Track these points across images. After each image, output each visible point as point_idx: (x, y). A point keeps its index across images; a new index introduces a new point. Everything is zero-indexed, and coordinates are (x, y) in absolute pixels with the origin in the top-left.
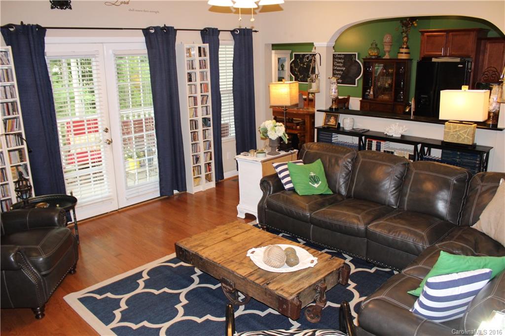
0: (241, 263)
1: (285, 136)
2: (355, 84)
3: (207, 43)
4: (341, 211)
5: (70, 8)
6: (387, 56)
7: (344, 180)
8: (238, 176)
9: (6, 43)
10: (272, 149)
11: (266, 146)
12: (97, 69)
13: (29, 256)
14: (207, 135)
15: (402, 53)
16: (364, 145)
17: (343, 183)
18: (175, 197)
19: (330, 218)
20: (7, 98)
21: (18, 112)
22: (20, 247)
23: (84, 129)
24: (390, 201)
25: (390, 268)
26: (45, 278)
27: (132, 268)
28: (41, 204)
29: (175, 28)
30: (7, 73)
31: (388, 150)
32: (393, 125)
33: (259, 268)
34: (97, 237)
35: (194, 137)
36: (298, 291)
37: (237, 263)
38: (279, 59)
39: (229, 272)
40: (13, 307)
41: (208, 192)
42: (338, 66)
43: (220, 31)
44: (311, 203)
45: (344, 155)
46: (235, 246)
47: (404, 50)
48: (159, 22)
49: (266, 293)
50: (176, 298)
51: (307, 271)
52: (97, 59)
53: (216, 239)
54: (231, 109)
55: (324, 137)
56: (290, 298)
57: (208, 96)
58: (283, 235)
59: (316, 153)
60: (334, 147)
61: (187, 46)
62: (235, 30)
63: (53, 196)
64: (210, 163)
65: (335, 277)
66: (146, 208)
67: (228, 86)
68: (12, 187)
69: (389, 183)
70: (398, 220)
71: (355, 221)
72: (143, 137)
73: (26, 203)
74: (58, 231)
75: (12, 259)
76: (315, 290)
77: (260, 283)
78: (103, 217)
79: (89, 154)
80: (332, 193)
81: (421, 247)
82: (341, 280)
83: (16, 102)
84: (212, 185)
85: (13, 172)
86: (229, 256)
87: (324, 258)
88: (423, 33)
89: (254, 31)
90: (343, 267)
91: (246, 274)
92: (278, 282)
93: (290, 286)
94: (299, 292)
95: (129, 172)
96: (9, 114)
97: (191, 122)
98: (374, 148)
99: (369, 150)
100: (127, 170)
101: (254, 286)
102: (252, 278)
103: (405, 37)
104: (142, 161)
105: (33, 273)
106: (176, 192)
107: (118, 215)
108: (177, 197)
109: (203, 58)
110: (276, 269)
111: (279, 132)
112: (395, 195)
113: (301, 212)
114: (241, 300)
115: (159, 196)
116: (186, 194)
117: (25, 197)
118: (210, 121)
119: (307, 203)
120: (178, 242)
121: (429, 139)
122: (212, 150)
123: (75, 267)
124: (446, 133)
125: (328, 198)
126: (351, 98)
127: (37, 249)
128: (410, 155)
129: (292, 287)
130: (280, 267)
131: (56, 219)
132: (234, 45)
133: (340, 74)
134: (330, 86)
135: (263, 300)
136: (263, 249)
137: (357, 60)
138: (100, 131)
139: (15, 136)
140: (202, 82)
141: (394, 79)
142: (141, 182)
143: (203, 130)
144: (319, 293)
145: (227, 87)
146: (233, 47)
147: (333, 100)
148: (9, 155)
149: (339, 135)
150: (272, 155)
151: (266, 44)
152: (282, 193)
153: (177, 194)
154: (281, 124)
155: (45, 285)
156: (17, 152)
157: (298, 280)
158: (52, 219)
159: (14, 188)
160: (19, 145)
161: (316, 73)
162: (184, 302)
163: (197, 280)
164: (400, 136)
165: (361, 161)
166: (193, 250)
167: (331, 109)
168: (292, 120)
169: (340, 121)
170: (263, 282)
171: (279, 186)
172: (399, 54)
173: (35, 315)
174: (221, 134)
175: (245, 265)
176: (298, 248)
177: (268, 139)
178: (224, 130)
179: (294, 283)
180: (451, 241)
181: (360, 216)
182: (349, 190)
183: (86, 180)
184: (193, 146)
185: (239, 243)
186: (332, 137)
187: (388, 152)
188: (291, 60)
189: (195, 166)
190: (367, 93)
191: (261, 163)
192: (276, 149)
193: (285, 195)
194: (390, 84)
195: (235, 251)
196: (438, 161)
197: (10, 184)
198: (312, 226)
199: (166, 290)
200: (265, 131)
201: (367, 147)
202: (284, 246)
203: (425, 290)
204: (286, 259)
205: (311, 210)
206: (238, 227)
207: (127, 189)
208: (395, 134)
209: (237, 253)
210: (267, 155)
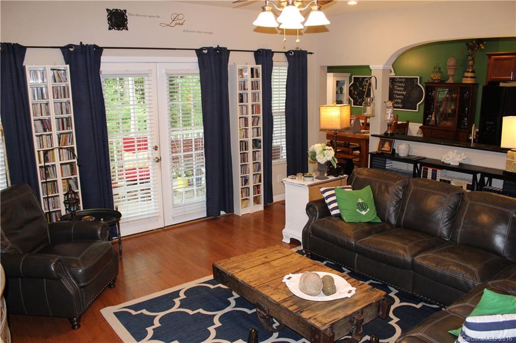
0: (277, 288)
1: (334, 160)
2: (416, 109)
3: (260, 64)
4: (387, 241)
5: (127, 29)
6: (450, 81)
7: (394, 209)
8: (284, 201)
9: (65, 62)
10: (320, 174)
11: (315, 170)
12: (149, 88)
13: (69, 267)
14: (257, 157)
15: (467, 77)
16: (419, 172)
17: (393, 212)
18: (222, 219)
19: (376, 247)
20: (62, 114)
21: (72, 128)
22: (61, 257)
23: (134, 146)
24: (441, 233)
25: (438, 305)
26: (82, 290)
27: (171, 286)
28: (88, 217)
29: (228, 49)
30: (64, 90)
31: (444, 179)
32: (451, 152)
33: (294, 295)
34: (139, 254)
35: (244, 158)
36: (331, 321)
37: (272, 288)
38: (338, 82)
39: (264, 297)
40: (52, 316)
41: (256, 215)
42: (399, 90)
43: (273, 52)
44: (357, 230)
45: (395, 182)
46: (272, 271)
47: (470, 75)
48: (213, 43)
49: (299, 321)
50: (210, 320)
51: (344, 302)
52: (150, 78)
53: (254, 262)
54: (282, 131)
55: (377, 163)
56: (323, 328)
57: (259, 117)
58: (328, 263)
59: (366, 179)
60: (384, 173)
61: (239, 66)
62: (289, 52)
63: (100, 210)
64: (259, 185)
65: (375, 310)
66: (191, 228)
67: (281, 108)
68: (62, 199)
69: (441, 214)
70: (448, 253)
71: (402, 252)
72: (192, 156)
73: (74, 215)
74: (99, 244)
75: (52, 268)
76: (351, 322)
77: (294, 310)
78: (149, 234)
79: (138, 170)
80: (381, 222)
81: (471, 283)
82: (381, 313)
83: (71, 118)
84: (261, 207)
85: (64, 185)
86: (266, 280)
87: (363, 289)
88: (490, 56)
89: (309, 53)
90: (384, 300)
91: (280, 300)
92: (312, 310)
93: (324, 316)
94: (333, 322)
95: (178, 190)
96: (63, 129)
97: (241, 143)
98: (429, 176)
99: (424, 178)
100: (174, 188)
101: (288, 313)
102: (285, 305)
103: (471, 60)
104: (191, 180)
105: (72, 284)
106: (222, 213)
107: (163, 232)
108: (224, 218)
109: (255, 79)
110: (311, 297)
111: (328, 156)
112: (447, 227)
113: (345, 240)
114: (276, 327)
115: (206, 216)
116: (233, 215)
117: (72, 210)
118: (260, 142)
119: (353, 231)
120: (216, 263)
121: (490, 169)
122: (262, 172)
123: (114, 281)
124: (508, 163)
125: (376, 226)
126: (410, 123)
127: (77, 260)
128: (468, 185)
129: (326, 316)
130: (316, 295)
131: (99, 232)
132: (287, 66)
133: (400, 99)
134: (386, 110)
135: (296, 328)
136: (300, 275)
137: (419, 84)
138: (149, 148)
139: (68, 150)
140: (254, 103)
141: (458, 104)
142: (188, 201)
143: (253, 152)
144: (356, 325)
145: (279, 109)
146: (287, 68)
147: (388, 125)
148: (61, 168)
149: (393, 162)
150: (321, 179)
151: (321, 67)
152: (328, 219)
153: (224, 216)
154: (331, 148)
155: (82, 296)
156: (68, 166)
157: (334, 310)
158: (96, 232)
159: (63, 201)
160: (71, 159)
161: (372, 96)
162: (218, 324)
163: (233, 303)
164: (458, 164)
165: (412, 189)
166: (230, 272)
167: (386, 134)
168: (349, 145)
169: (395, 147)
170: (296, 309)
171: (325, 212)
172: (464, 79)
173: (71, 325)
174: (272, 156)
175: (280, 291)
176: (338, 276)
177: (317, 163)
178: (275, 153)
179: (329, 312)
180: (506, 280)
181: (406, 247)
182: (398, 219)
183: (133, 196)
184: (242, 168)
185: (277, 268)
186: (385, 163)
187: (445, 181)
188: (350, 83)
189: (244, 188)
190: (428, 119)
191: (308, 188)
192: (324, 174)
193: (331, 222)
194: (453, 110)
195: (273, 275)
196: (499, 192)
197: (60, 196)
198: (357, 255)
199: (201, 311)
200: (314, 154)
201: (422, 175)
202: (322, 274)
203: (463, 330)
204: (322, 287)
205: (357, 238)
206: (278, 252)
207: (173, 208)
208: (452, 162)
209: (274, 278)
210: (314, 179)
